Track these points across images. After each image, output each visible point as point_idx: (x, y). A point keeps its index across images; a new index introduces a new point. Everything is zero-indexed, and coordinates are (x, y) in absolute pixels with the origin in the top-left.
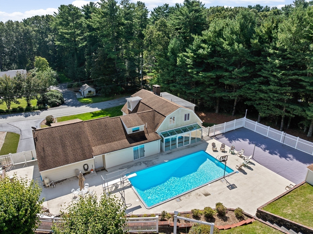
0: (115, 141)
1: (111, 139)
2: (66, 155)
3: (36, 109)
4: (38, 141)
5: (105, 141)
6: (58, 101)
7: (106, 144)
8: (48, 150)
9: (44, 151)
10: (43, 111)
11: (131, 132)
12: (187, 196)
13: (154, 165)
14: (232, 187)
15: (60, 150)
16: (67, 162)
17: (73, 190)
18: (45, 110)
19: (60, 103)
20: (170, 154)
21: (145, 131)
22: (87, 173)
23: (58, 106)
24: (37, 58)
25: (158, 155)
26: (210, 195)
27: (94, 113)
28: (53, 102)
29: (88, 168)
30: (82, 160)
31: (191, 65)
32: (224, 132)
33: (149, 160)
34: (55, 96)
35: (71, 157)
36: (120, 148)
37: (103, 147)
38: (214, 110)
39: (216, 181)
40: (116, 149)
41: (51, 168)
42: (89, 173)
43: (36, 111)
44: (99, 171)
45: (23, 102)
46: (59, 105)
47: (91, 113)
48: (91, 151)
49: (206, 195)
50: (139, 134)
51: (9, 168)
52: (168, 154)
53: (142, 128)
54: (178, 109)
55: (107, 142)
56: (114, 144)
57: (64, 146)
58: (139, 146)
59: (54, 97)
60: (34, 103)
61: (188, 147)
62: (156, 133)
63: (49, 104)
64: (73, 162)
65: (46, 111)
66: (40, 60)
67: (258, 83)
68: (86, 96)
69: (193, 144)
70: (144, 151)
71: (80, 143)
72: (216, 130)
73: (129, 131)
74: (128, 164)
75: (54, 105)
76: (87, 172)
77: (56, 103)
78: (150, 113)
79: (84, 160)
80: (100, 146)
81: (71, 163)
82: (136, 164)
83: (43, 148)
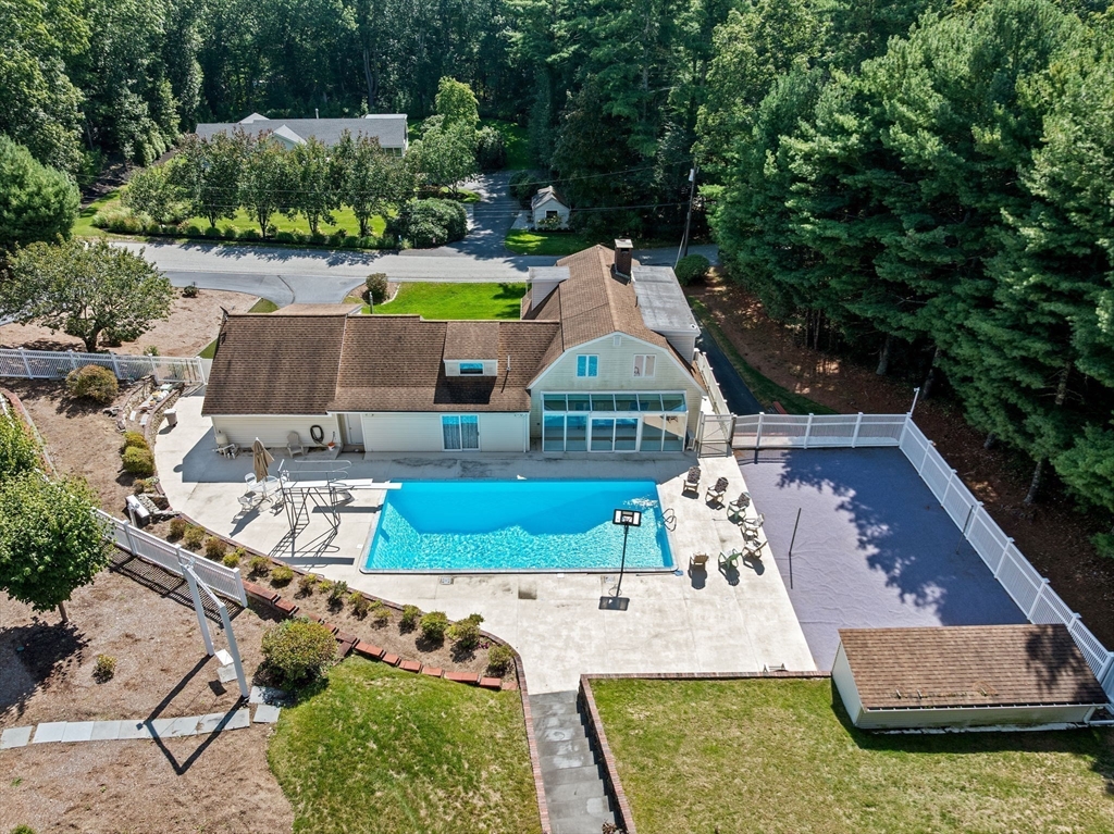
0: (403, 385)
1: (394, 378)
2: (269, 394)
3: (371, 248)
4: (227, 342)
5: (378, 379)
6: (438, 231)
7: (376, 389)
8: (239, 367)
9: (228, 369)
10: (386, 257)
11: (457, 373)
12: (476, 579)
13: (482, 476)
14: (616, 603)
15: (263, 376)
16: (265, 408)
17: (251, 475)
18: (393, 253)
19: (443, 239)
20: (554, 462)
21: (500, 379)
22: (317, 447)
23: (436, 246)
24: (447, 83)
25: (518, 454)
26: (534, 598)
27: (510, 287)
28: (422, 233)
29: (322, 437)
30: (299, 413)
31: (810, 182)
32: (805, 447)
33: (484, 461)
34: (434, 216)
35: (279, 399)
36: (401, 408)
37: (365, 394)
38: (874, 362)
39: (589, 573)
40: (389, 407)
41: (226, 413)
42: (323, 449)
43: (369, 251)
44: (354, 452)
45: (345, 219)
46: (440, 242)
47: (501, 285)
48: (329, 395)
49: (523, 595)
50: (479, 383)
51: (191, 390)
52: (549, 460)
53: (491, 367)
54: (611, 335)
55: (383, 384)
56: (393, 394)
57: (274, 370)
58: (459, 415)
59: (430, 219)
60: (377, 228)
61: (626, 459)
62: (529, 392)
63: (411, 239)
64: (277, 413)
65: (395, 256)
66: (452, 90)
67: (968, 301)
68: (537, 227)
69: (645, 454)
70: (478, 434)
71: (314, 369)
72: (767, 431)
73: (453, 367)
74: (424, 456)
75: (423, 242)
76: (320, 445)
77: (431, 236)
78: (543, 328)
79: (305, 413)
80: (358, 390)
81: (272, 413)
82: (440, 463)
83: (230, 363)
